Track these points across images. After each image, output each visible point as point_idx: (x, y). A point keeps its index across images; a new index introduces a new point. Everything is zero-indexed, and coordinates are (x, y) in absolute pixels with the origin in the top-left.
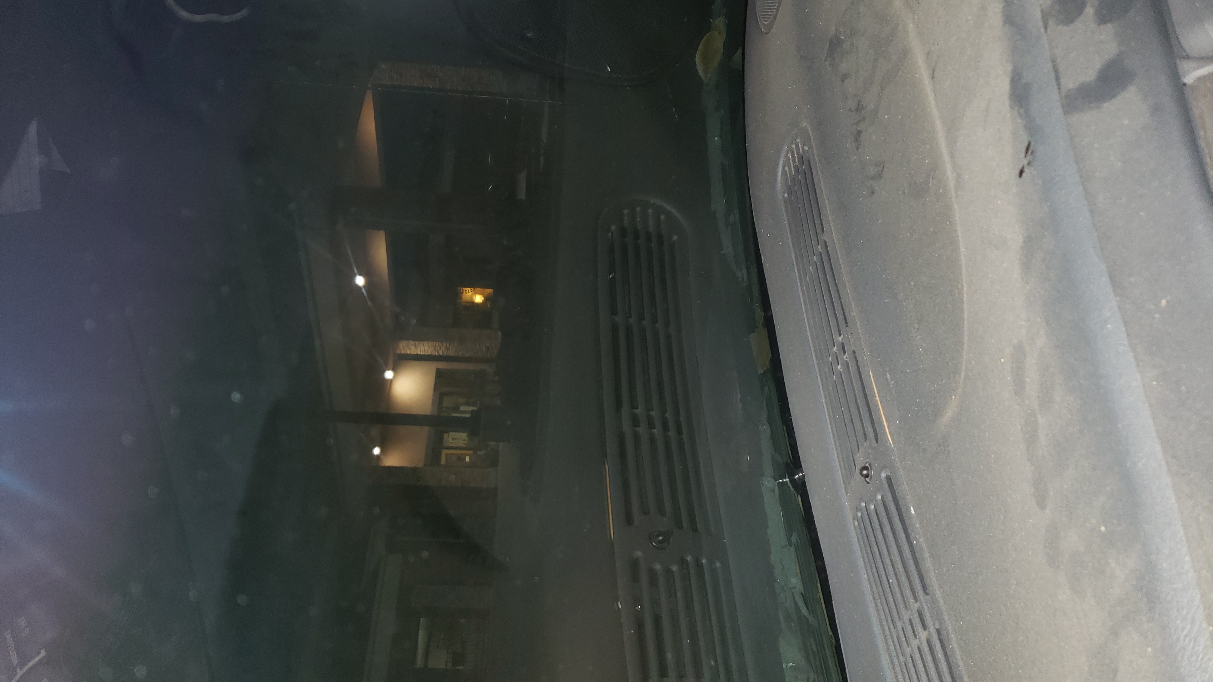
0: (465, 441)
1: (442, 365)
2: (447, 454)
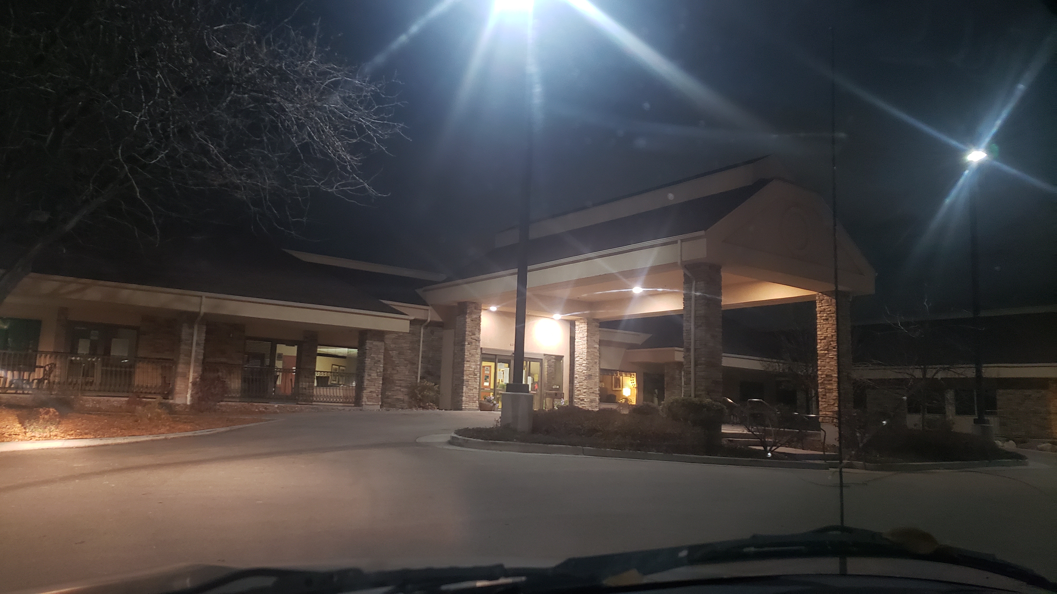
1: (566, 360)
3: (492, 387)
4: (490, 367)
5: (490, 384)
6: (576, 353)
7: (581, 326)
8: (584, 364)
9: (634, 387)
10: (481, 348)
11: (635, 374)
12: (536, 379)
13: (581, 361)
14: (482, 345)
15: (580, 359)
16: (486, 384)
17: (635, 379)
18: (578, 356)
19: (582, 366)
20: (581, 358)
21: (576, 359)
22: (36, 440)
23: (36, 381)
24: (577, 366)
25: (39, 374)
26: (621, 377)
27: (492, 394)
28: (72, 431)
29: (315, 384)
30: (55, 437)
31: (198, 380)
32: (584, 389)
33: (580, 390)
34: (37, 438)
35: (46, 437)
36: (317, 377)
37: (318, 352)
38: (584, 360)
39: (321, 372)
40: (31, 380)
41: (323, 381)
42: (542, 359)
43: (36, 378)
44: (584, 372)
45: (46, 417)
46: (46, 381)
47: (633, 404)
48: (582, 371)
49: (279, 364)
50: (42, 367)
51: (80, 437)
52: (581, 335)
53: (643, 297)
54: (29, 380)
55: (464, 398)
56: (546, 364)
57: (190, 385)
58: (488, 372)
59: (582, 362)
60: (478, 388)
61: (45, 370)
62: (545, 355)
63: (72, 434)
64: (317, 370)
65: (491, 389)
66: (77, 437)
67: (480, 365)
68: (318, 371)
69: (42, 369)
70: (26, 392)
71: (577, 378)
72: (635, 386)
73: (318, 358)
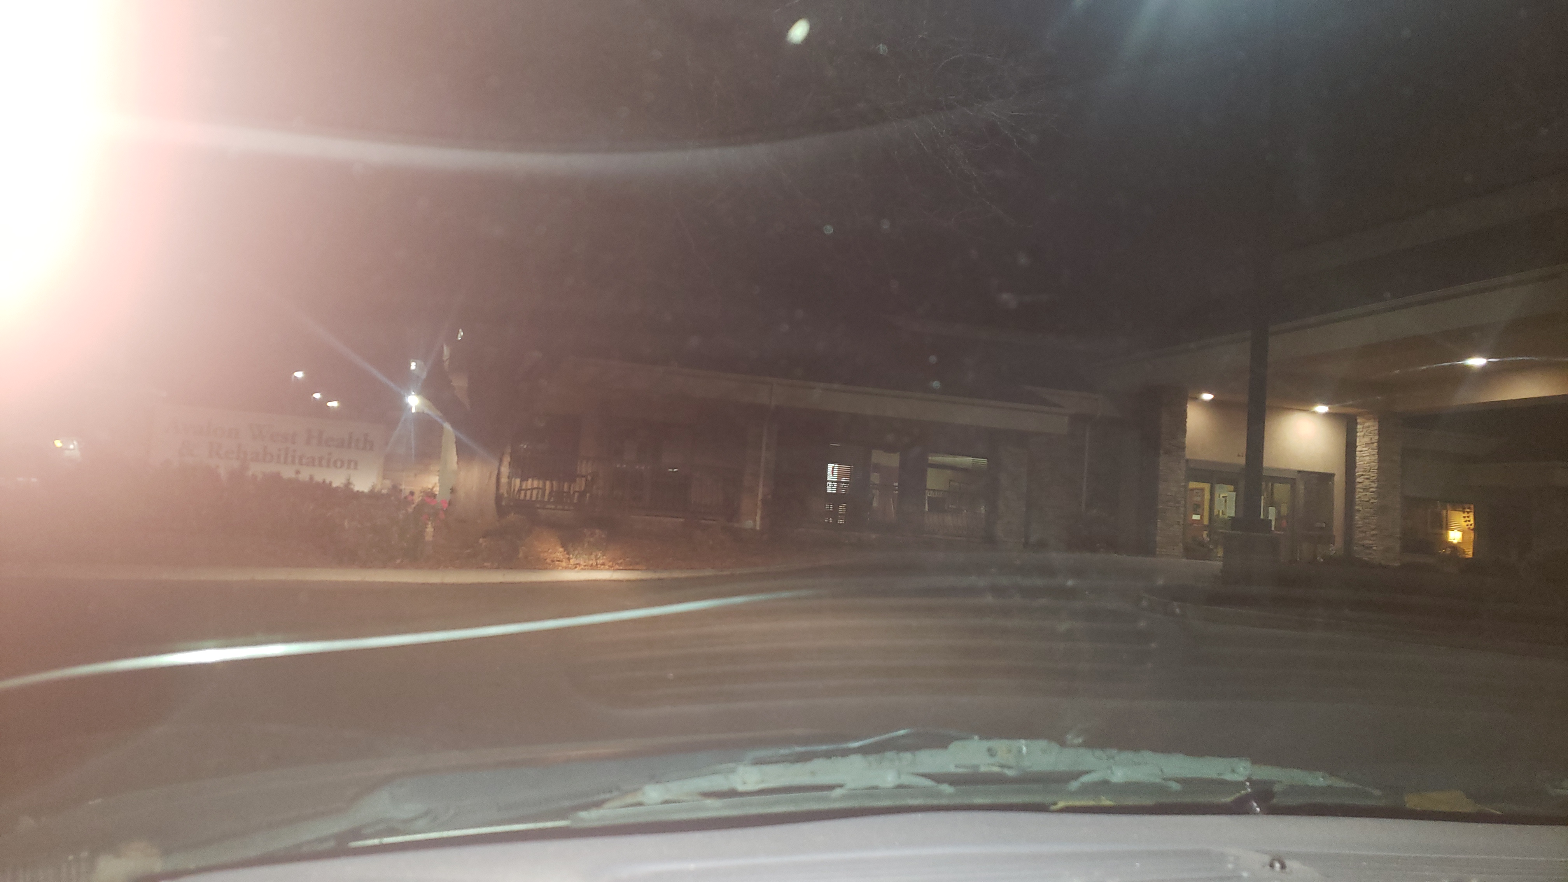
0: (1223, 514)
1: (1339, 481)
2: (1202, 490)
3: (1206, 522)
5: (1202, 518)
6: (1357, 470)
7: (1367, 424)
8: (1372, 487)
9: (1469, 529)
10: (1187, 461)
11: (1472, 506)
12: (1284, 510)
14: (1188, 456)
16: (1196, 517)
17: (1472, 515)
18: (1362, 475)
19: (1368, 492)
20: (1367, 479)
21: (1358, 480)
22: (582, 569)
24: (1359, 492)
25: (580, 485)
26: (1445, 511)
27: (1205, 533)
28: (621, 559)
29: (927, 509)
30: (602, 567)
31: (770, 497)
32: (1373, 530)
33: (1365, 532)
35: (592, 565)
36: (929, 498)
37: (929, 462)
38: (1372, 482)
39: (934, 490)
41: (937, 505)
42: (1294, 479)
44: (1372, 501)
47: (1467, 556)
49: (875, 478)
50: (583, 476)
51: (631, 567)
52: (1367, 440)
53: (1487, 374)
55: (1158, 538)
57: (759, 503)
58: (1199, 499)
59: (1370, 484)
60: (1182, 523)
63: (621, 563)
64: (928, 487)
65: (1205, 526)
66: (627, 568)
67: (1185, 487)
68: (929, 490)
71: (1359, 511)
72: (1472, 527)
73: (931, 472)
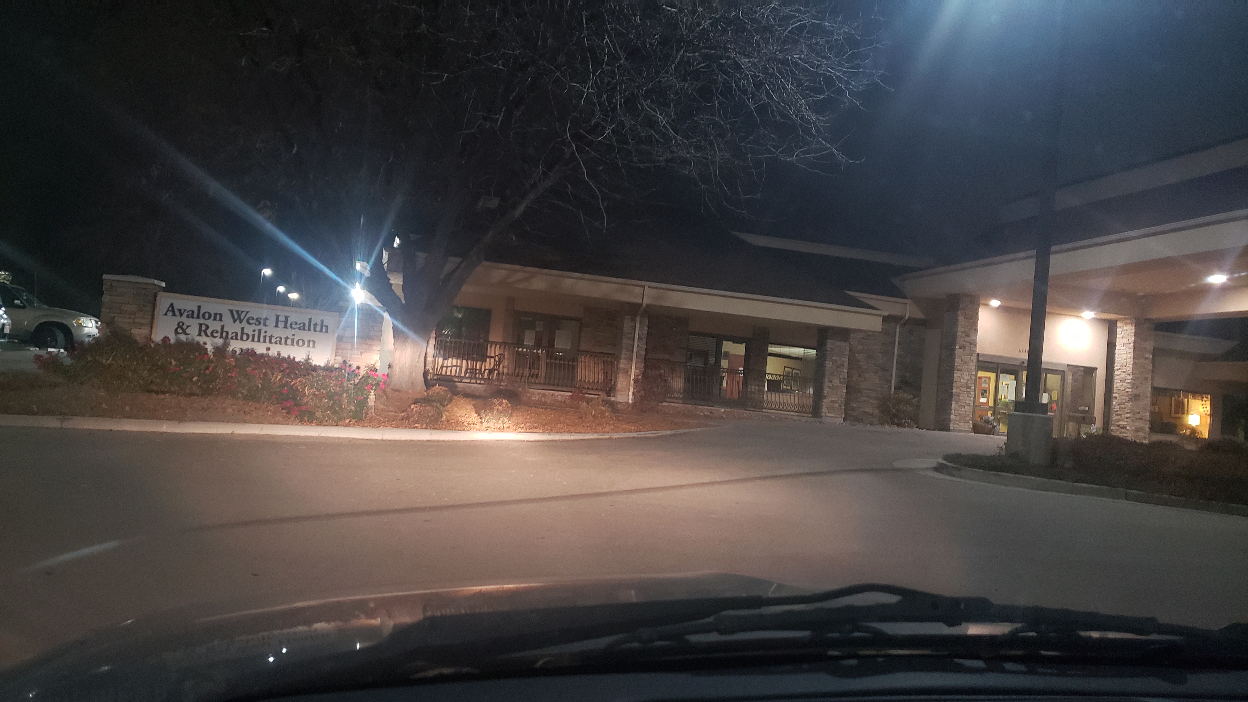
0: (1005, 398)
1: (1101, 374)
3: (991, 404)
4: (989, 378)
5: (988, 401)
6: (1116, 365)
7: (1125, 328)
8: (1128, 379)
9: (1206, 414)
10: (978, 354)
11: (1209, 396)
12: (1055, 397)
13: (1123, 375)
14: (978, 350)
15: (1122, 373)
16: (983, 400)
17: (1208, 403)
18: (1120, 369)
19: (1124, 382)
20: (1124, 372)
21: (1116, 373)
22: (492, 431)
23: (487, 372)
24: (1117, 382)
25: (489, 364)
26: (1186, 400)
27: (990, 413)
28: (522, 423)
29: (766, 389)
30: (508, 429)
31: (640, 377)
32: (1127, 413)
33: (1121, 415)
34: (492, 429)
35: (499, 428)
36: (767, 380)
37: (769, 352)
38: (1128, 375)
39: (772, 374)
40: (483, 370)
41: (774, 386)
42: (1064, 372)
43: (487, 368)
44: (1127, 390)
45: (500, 408)
46: (496, 372)
47: (1203, 437)
48: (1125, 389)
49: (724, 364)
50: (492, 357)
51: (531, 431)
52: (1125, 341)
53: (1224, 290)
54: (481, 370)
55: (952, 417)
56: (1069, 378)
57: (632, 382)
58: (987, 386)
59: (1126, 377)
60: (972, 405)
61: (495, 360)
62: (1068, 365)
63: (523, 427)
64: (767, 372)
65: (990, 407)
66: (528, 431)
67: (976, 375)
68: (769, 374)
69: (492, 360)
70: (478, 382)
71: (1116, 398)
72: (1209, 413)
73: (769, 358)
